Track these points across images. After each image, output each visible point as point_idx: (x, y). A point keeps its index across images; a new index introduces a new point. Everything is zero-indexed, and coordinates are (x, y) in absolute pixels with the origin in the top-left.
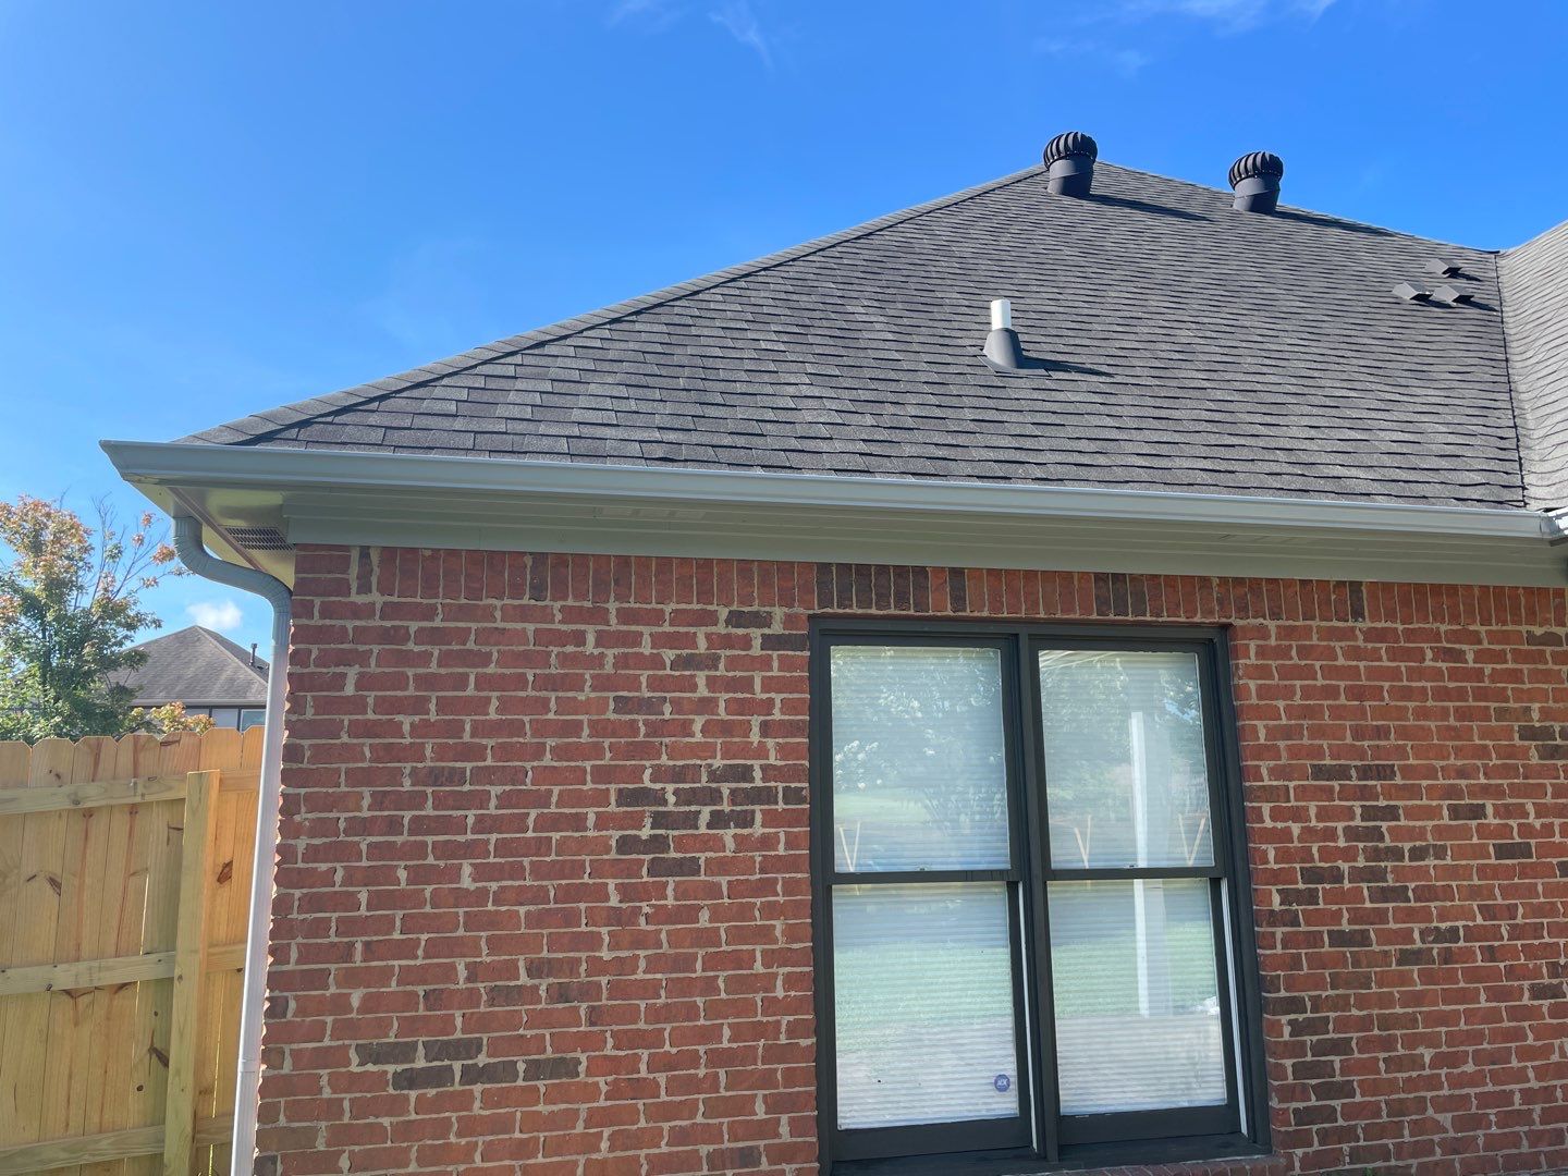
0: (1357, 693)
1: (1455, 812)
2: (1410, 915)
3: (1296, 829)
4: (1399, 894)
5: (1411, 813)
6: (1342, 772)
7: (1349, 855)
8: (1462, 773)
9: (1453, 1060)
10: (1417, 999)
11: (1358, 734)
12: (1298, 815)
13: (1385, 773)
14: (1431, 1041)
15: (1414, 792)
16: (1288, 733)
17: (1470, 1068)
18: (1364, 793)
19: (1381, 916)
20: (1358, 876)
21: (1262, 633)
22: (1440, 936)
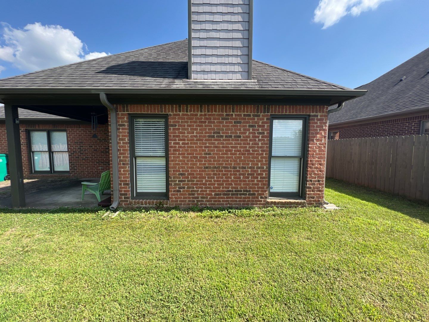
0: (80, 135)
1: (89, 146)
2: (84, 156)
3: (72, 148)
4: (83, 154)
5: (84, 147)
6: (78, 143)
7: (78, 150)
8: (90, 143)
9: (88, 168)
10: (84, 163)
11: (79, 139)
12: (73, 147)
13: (82, 143)
14: (85, 166)
15: (85, 145)
16: (72, 139)
17: (89, 169)
18: (79, 145)
19: (81, 156)
20: (79, 152)
21: (69, 130)
22: (87, 157)
